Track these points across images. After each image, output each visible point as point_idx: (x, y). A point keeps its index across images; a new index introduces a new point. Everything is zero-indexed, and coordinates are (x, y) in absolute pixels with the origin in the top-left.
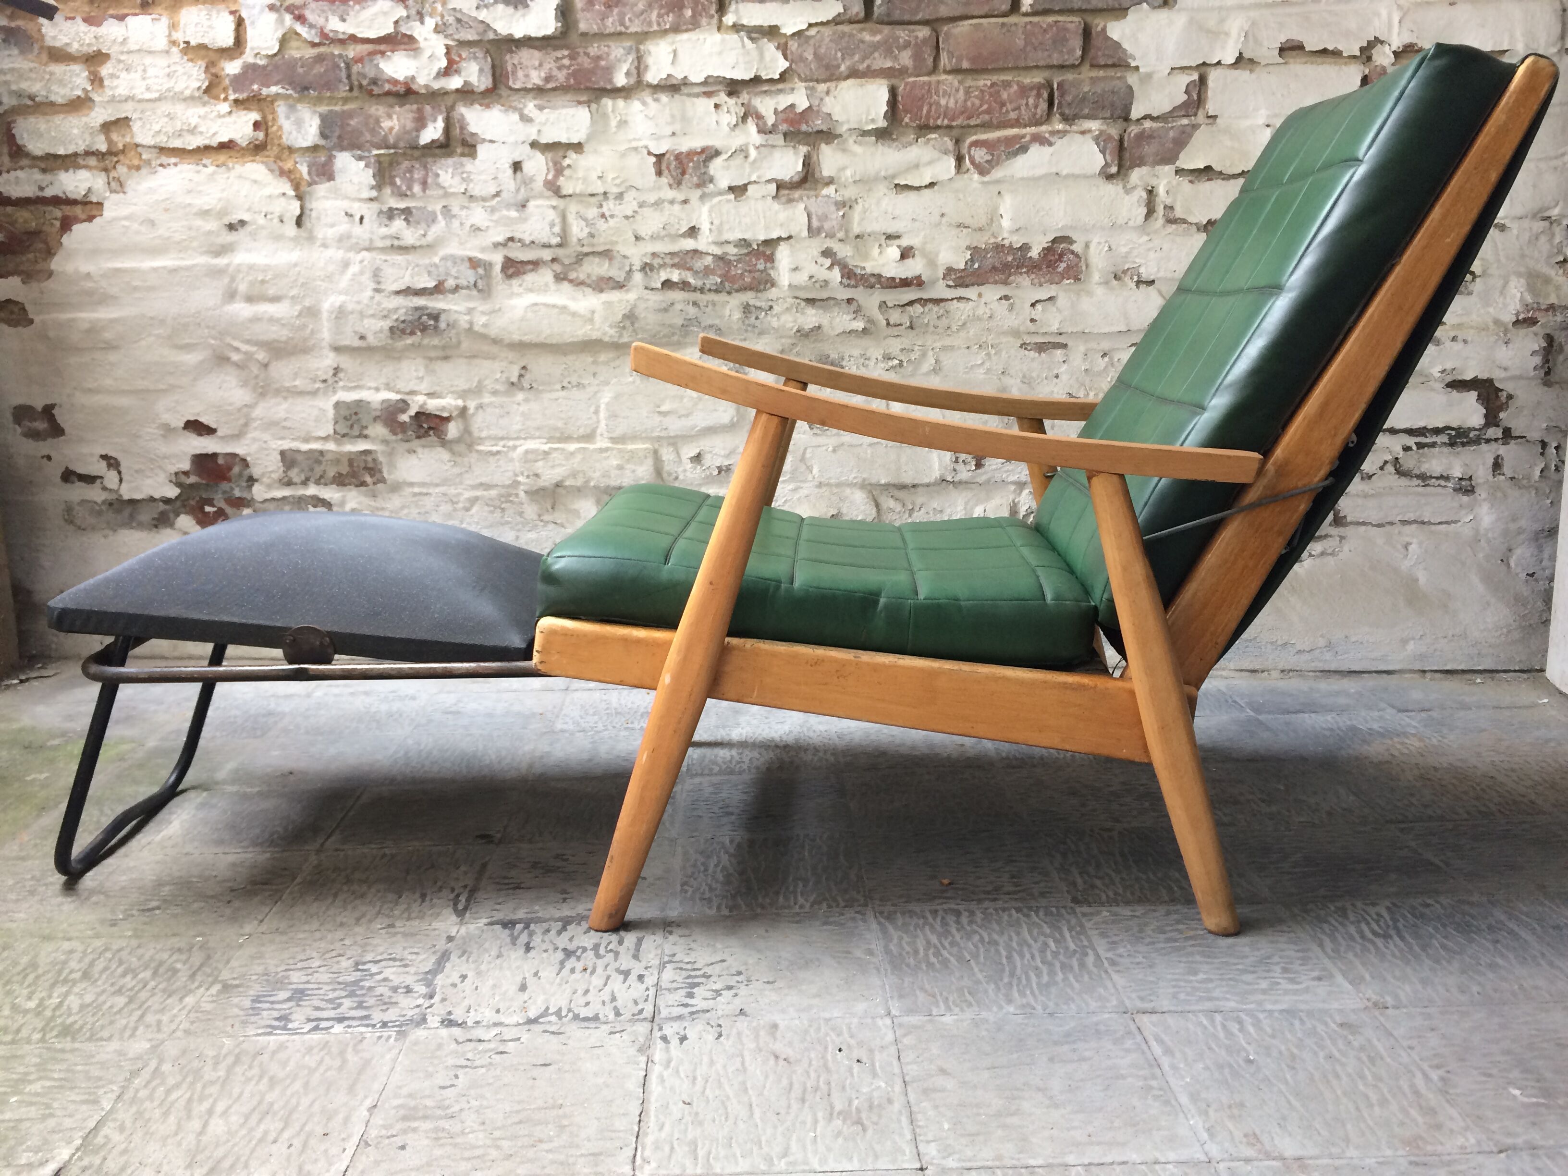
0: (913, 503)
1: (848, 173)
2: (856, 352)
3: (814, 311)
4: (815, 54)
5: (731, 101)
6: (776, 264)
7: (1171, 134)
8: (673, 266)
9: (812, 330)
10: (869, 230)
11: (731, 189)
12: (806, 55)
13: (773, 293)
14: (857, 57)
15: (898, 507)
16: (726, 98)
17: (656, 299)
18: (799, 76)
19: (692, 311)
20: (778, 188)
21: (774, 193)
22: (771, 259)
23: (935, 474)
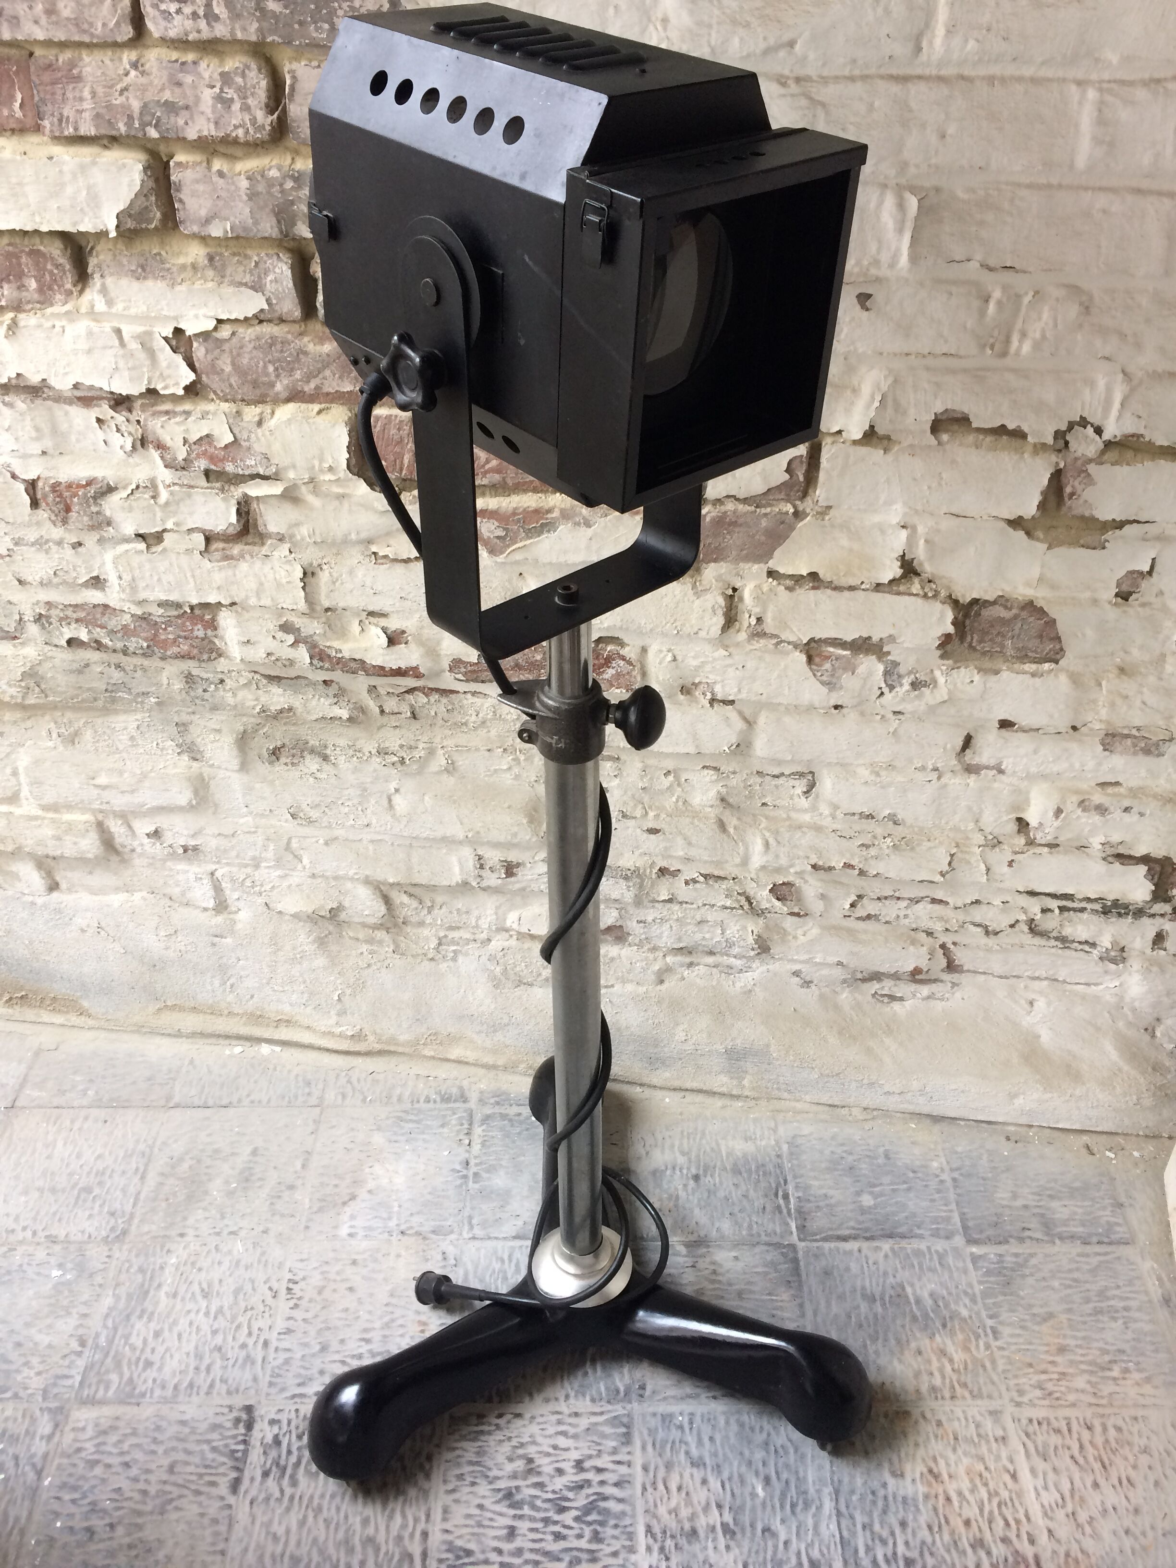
0: (433, 901)
1: (304, 531)
2: (342, 742)
3: (280, 691)
4: (233, 364)
5: (120, 418)
6: (220, 632)
7: (764, 523)
8: (77, 621)
9: (281, 711)
10: (342, 604)
11: (141, 536)
12: (220, 362)
13: (222, 664)
14: (298, 375)
15: (415, 904)
16: (112, 413)
17: (64, 657)
18: (215, 392)
19: (117, 676)
20: (208, 540)
21: (202, 547)
22: (212, 625)
23: (457, 877)
